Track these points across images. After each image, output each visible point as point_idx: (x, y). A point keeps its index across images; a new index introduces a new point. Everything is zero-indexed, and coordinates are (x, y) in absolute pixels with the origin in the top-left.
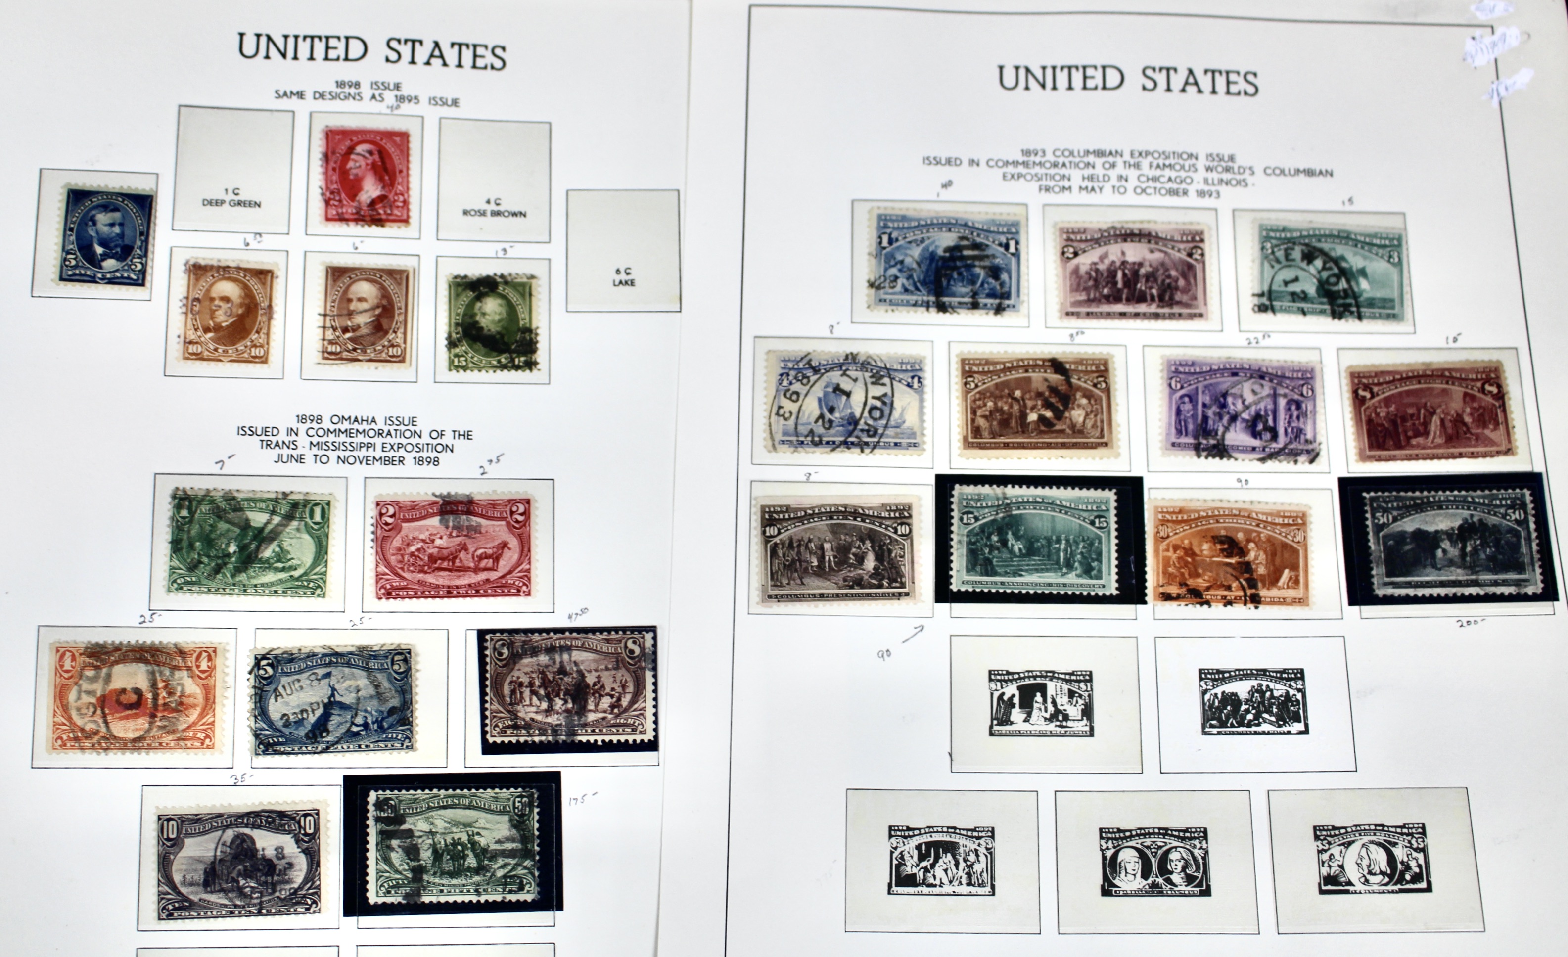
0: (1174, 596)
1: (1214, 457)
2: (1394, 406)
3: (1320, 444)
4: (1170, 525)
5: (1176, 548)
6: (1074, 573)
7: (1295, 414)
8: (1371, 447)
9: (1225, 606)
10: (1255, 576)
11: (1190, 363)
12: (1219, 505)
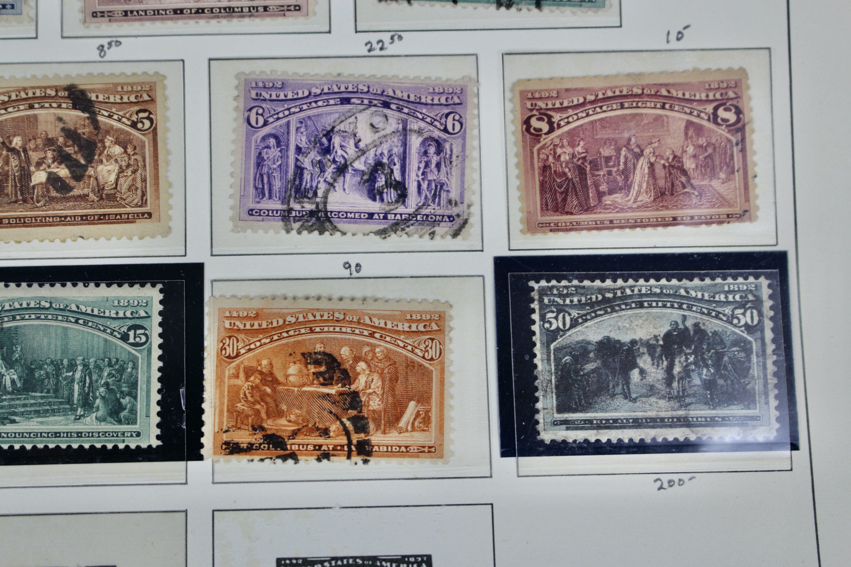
0: (245, 446)
1: (310, 232)
2: (582, 143)
3: (469, 206)
4: (241, 336)
5: (249, 372)
6: (95, 414)
7: (435, 160)
8: (545, 208)
9: (319, 460)
10: (365, 413)
11: (279, 85)
12: (314, 304)
